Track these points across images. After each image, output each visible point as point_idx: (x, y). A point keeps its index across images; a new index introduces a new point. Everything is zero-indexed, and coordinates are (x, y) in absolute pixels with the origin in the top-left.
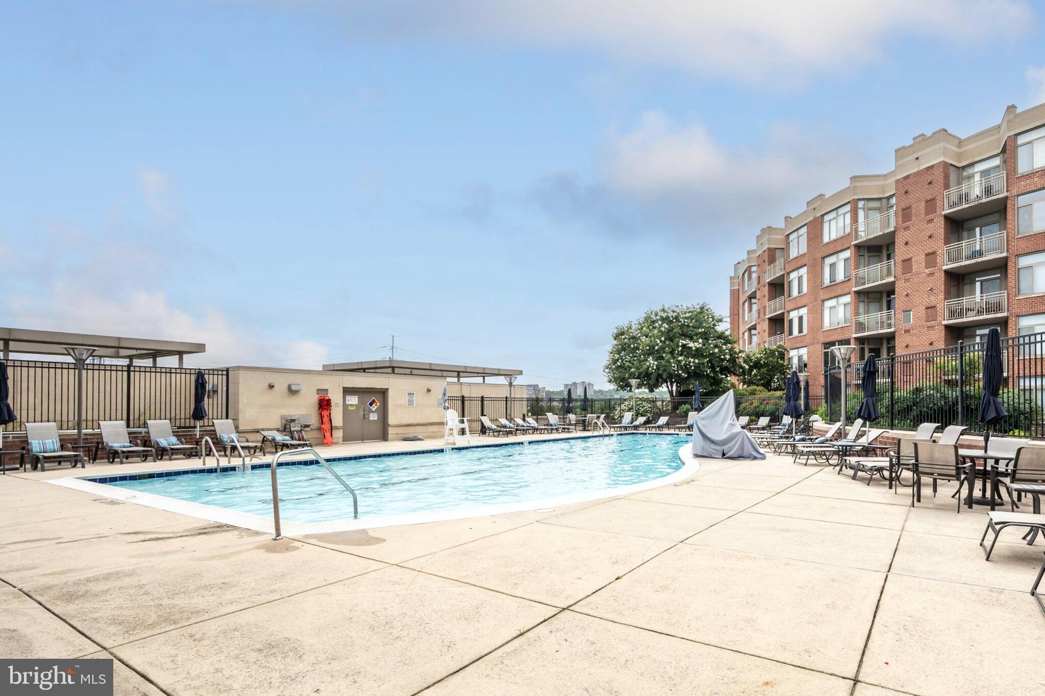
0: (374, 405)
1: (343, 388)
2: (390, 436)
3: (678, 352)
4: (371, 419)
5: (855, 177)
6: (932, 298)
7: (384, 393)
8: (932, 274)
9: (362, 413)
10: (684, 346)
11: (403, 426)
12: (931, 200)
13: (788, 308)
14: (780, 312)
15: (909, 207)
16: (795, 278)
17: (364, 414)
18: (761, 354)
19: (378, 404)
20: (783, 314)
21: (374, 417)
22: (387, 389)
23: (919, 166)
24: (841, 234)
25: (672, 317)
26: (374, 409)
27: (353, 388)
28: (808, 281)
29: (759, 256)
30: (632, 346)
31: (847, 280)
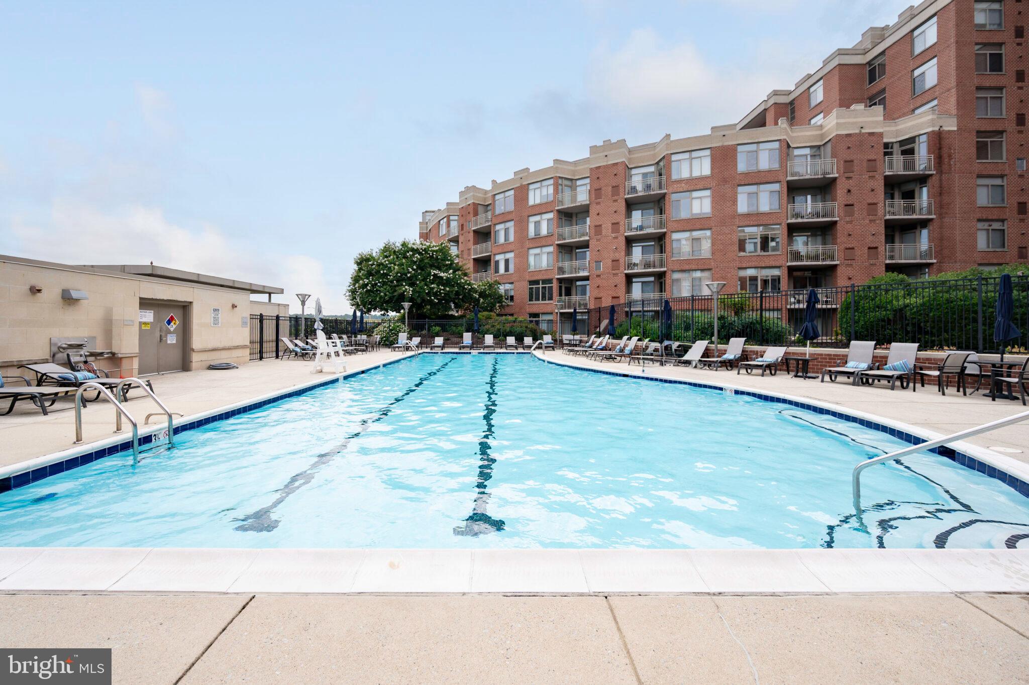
0: (172, 324)
1: (141, 299)
2: (194, 365)
3: (430, 280)
4: (169, 342)
5: (557, 160)
6: (617, 254)
7: (185, 308)
8: (616, 238)
9: (158, 334)
10: (435, 275)
11: (209, 351)
12: (616, 186)
13: (494, 251)
14: (488, 254)
15: (600, 189)
16: (502, 229)
17: (161, 336)
18: (485, 286)
19: (178, 322)
20: (490, 256)
21: (172, 340)
22: (191, 303)
23: (607, 161)
24: (545, 201)
25: (422, 249)
26: (172, 329)
27: (152, 299)
28: (515, 232)
29: (462, 208)
30: (382, 272)
31: (550, 235)
